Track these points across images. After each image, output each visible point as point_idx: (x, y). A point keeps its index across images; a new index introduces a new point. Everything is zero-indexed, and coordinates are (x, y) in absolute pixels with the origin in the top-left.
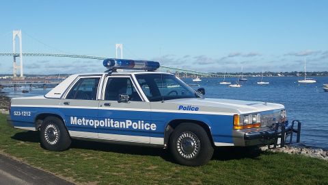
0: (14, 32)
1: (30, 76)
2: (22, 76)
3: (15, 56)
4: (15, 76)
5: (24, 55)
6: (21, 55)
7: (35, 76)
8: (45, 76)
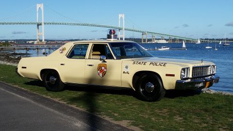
0: (37, 5)
1: (50, 41)
2: (43, 41)
3: (38, 25)
4: (38, 41)
5: (45, 23)
6: (43, 24)
7: (54, 41)
8: (63, 41)
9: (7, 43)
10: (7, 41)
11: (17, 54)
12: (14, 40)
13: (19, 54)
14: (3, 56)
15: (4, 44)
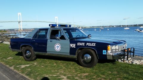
9: (5, 31)
10: (5, 30)
11: (11, 36)
12: (8, 29)
13: (12, 36)
14: (4, 37)
15: (4, 31)
